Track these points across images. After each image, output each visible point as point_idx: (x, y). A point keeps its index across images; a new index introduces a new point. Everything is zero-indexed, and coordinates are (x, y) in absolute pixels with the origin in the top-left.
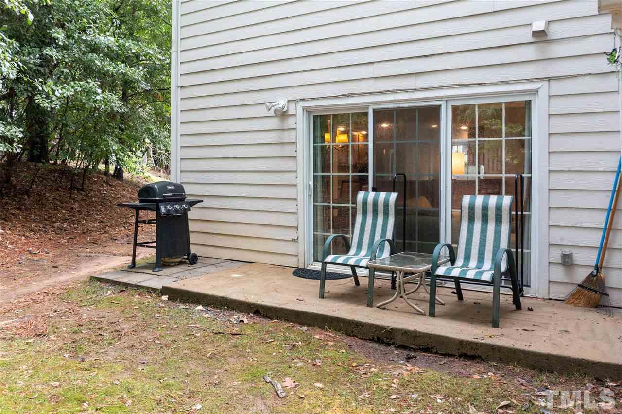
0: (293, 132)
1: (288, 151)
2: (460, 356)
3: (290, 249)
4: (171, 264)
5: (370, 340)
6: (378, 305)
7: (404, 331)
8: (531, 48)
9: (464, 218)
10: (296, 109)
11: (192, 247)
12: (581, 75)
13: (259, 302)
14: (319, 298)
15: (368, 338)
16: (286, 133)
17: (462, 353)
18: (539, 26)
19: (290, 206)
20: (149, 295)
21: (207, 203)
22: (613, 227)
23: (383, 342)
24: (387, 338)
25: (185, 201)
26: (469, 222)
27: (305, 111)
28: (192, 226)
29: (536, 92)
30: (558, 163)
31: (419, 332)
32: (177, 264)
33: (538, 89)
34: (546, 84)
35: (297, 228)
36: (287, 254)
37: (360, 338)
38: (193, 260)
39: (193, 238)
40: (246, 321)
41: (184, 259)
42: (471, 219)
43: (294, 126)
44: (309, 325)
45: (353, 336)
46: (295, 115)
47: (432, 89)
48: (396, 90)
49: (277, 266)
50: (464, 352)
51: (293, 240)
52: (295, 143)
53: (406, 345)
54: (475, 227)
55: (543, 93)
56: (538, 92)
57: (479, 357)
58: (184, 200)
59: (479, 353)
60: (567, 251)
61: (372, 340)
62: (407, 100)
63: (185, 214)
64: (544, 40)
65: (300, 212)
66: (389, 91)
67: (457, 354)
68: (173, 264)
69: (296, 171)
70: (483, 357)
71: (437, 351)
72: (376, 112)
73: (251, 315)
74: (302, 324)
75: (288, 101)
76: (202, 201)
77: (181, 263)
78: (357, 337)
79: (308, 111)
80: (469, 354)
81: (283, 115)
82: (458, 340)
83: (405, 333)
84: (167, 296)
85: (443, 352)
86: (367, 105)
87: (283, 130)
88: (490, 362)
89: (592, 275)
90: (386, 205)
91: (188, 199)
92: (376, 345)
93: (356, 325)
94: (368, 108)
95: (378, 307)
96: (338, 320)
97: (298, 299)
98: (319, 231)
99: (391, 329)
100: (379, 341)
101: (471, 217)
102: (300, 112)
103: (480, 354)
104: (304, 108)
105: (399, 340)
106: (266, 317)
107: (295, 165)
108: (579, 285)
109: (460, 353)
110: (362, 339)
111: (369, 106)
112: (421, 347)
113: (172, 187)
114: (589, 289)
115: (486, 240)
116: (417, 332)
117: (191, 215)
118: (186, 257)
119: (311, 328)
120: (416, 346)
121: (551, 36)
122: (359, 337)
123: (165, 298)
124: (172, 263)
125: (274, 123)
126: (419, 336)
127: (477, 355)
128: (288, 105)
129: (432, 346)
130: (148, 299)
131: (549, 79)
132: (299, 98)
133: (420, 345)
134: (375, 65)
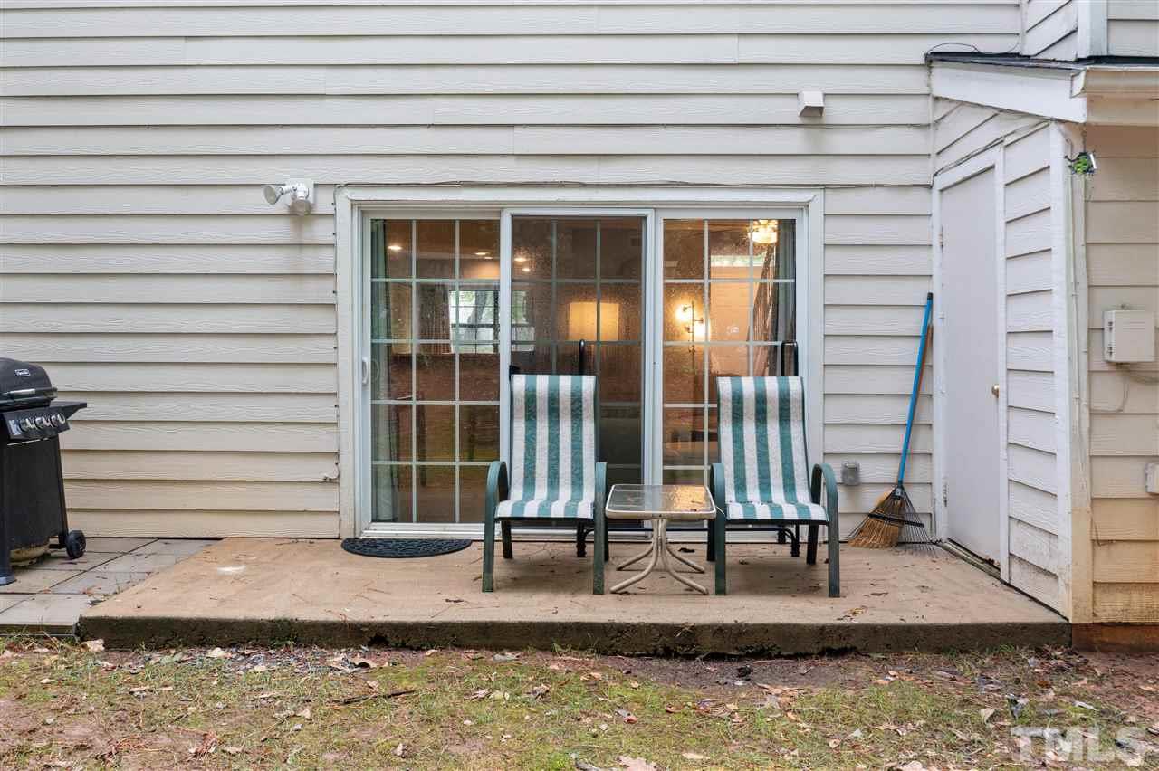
0: (328, 253)
1: (314, 291)
2: (821, 654)
3: (321, 499)
4: (22, 564)
5: (648, 655)
6: (613, 588)
7: (715, 628)
8: (798, 133)
9: (725, 417)
10: (334, 204)
11: (70, 517)
12: (871, 186)
13: (380, 619)
14: (483, 591)
15: (644, 652)
16: (308, 255)
17: (823, 648)
18: (814, 99)
19: (322, 410)
20: (41, 645)
21: (96, 409)
22: (915, 422)
23: (677, 655)
24: (683, 646)
25: (51, 406)
26: (733, 424)
27: (356, 208)
28: (69, 467)
29: (804, 207)
30: (841, 322)
31: (746, 625)
32: (34, 561)
33: (809, 202)
34: (819, 194)
35: (337, 454)
36: (311, 512)
37: (627, 656)
38: (74, 547)
39: (73, 496)
40: (373, 665)
41: (52, 546)
42: (738, 417)
43: (330, 240)
44: (512, 649)
45: (614, 654)
46: (333, 216)
47: (631, 186)
48: (561, 183)
49: (286, 541)
50: (826, 645)
51: (328, 481)
52: (333, 275)
53: (721, 651)
54: (745, 431)
55: (816, 210)
56: (808, 206)
57: (853, 649)
58: (48, 405)
59: (852, 642)
60: (852, 462)
61: (654, 654)
62: (583, 203)
63: (55, 440)
64: (817, 123)
65: (345, 422)
66: (546, 183)
67: (816, 651)
68: (27, 563)
69: (335, 334)
70: (859, 648)
71: (779, 653)
72: (519, 223)
73: (366, 648)
74: (497, 648)
75: (316, 185)
76: (84, 405)
77: (44, 559)
78: (623, 655)
79: (361, 209)
80: (836, 646)
81: (301, 213)
82: (817, 626)
83: (720, 630)
84: (101, 641)
85: (792, 653)
86: (499, 208)
87: (301, 245)
88: (871, 655)
89: (893, 496)
90: (577, 399)
91: (58, 400)
92: (665, 663)
93: (619, 632)
94: (499, 213)
95: (614, 592)
96: (580, 627)
97: (447, 600)
98: (381, 457)
99: (692, 628)
100: (668, 653)
101: (737, 414)
102: (344, 209)
103: (853, 645)
104: (354, 203)
105: (708, 644)
106: (403, 646)
107: (334, 323)
108: (871, 515)
109: (820, 649)
110: (631, 656)
111: (502, 208)
112: (750, 651)
113: (26, 372)
114: (889, 519)
115: (767, 452)
116: (741, 626)
117: (66, 440)
118: (55, 541)
119: (523, 653)
120: (742, 650)
121: (829, 117)
122: (626, 653)
123: (96, 645)
124: (25, 559)
125: (280, 231)
126: (746, 631)
127: (849, 646)
128: (315, 193)
129: (770, 646)
130: (47, 657)
131: (826, 187)
132: (343, 182)
133: (748, 648)
134: (518, 131)
